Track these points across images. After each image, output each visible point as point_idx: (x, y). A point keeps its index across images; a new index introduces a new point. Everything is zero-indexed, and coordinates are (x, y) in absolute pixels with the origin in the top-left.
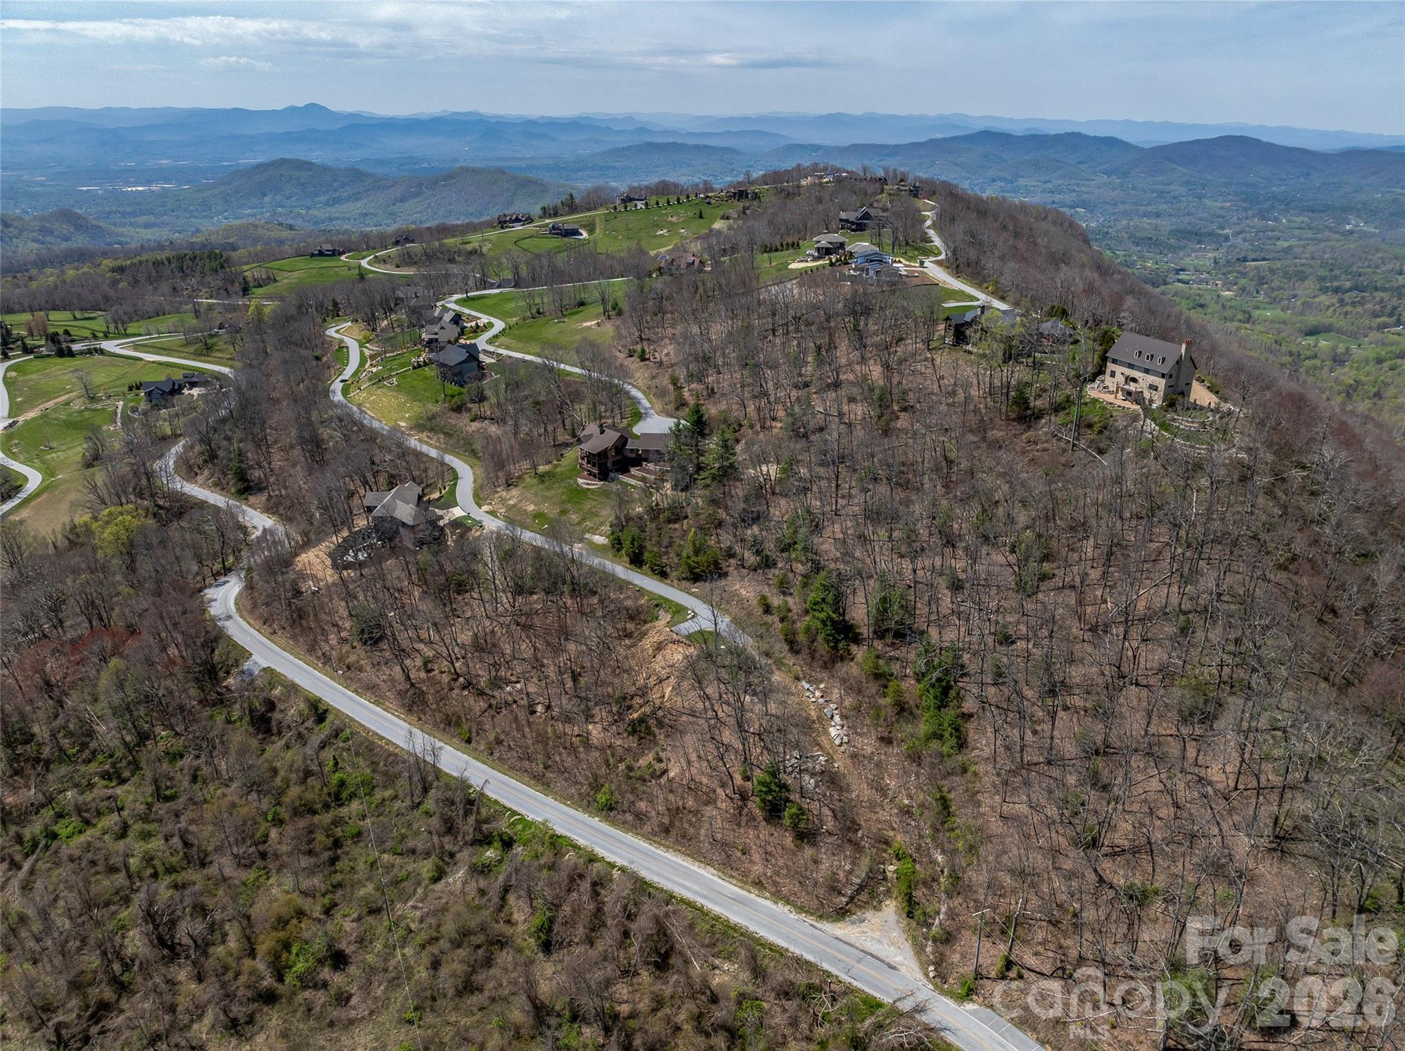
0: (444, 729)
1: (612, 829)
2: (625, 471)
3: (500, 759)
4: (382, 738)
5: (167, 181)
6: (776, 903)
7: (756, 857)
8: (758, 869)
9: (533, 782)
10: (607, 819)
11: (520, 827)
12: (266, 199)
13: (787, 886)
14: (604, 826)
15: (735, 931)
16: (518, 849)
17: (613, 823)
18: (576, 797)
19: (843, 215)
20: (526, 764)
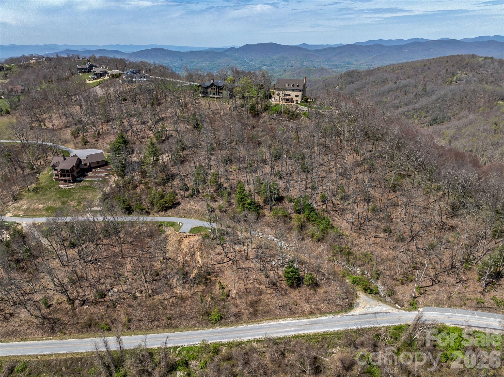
0: (87, 331)
1: (229, 328)
2: (85, 176)
3: (137, 328)
4: (51, 355)
6: (326, 316)
7: (303, 304)
8: (307, 307)
9: (167, 330)
10: (222, 325)
11: (185, 352)
13: (324, 307)
14: (224, 329)
15: (327, 335)
16: (193, 363)
17: (226, 325)
18: (197, 324)
19: (79, 67)
20: (156, 323)
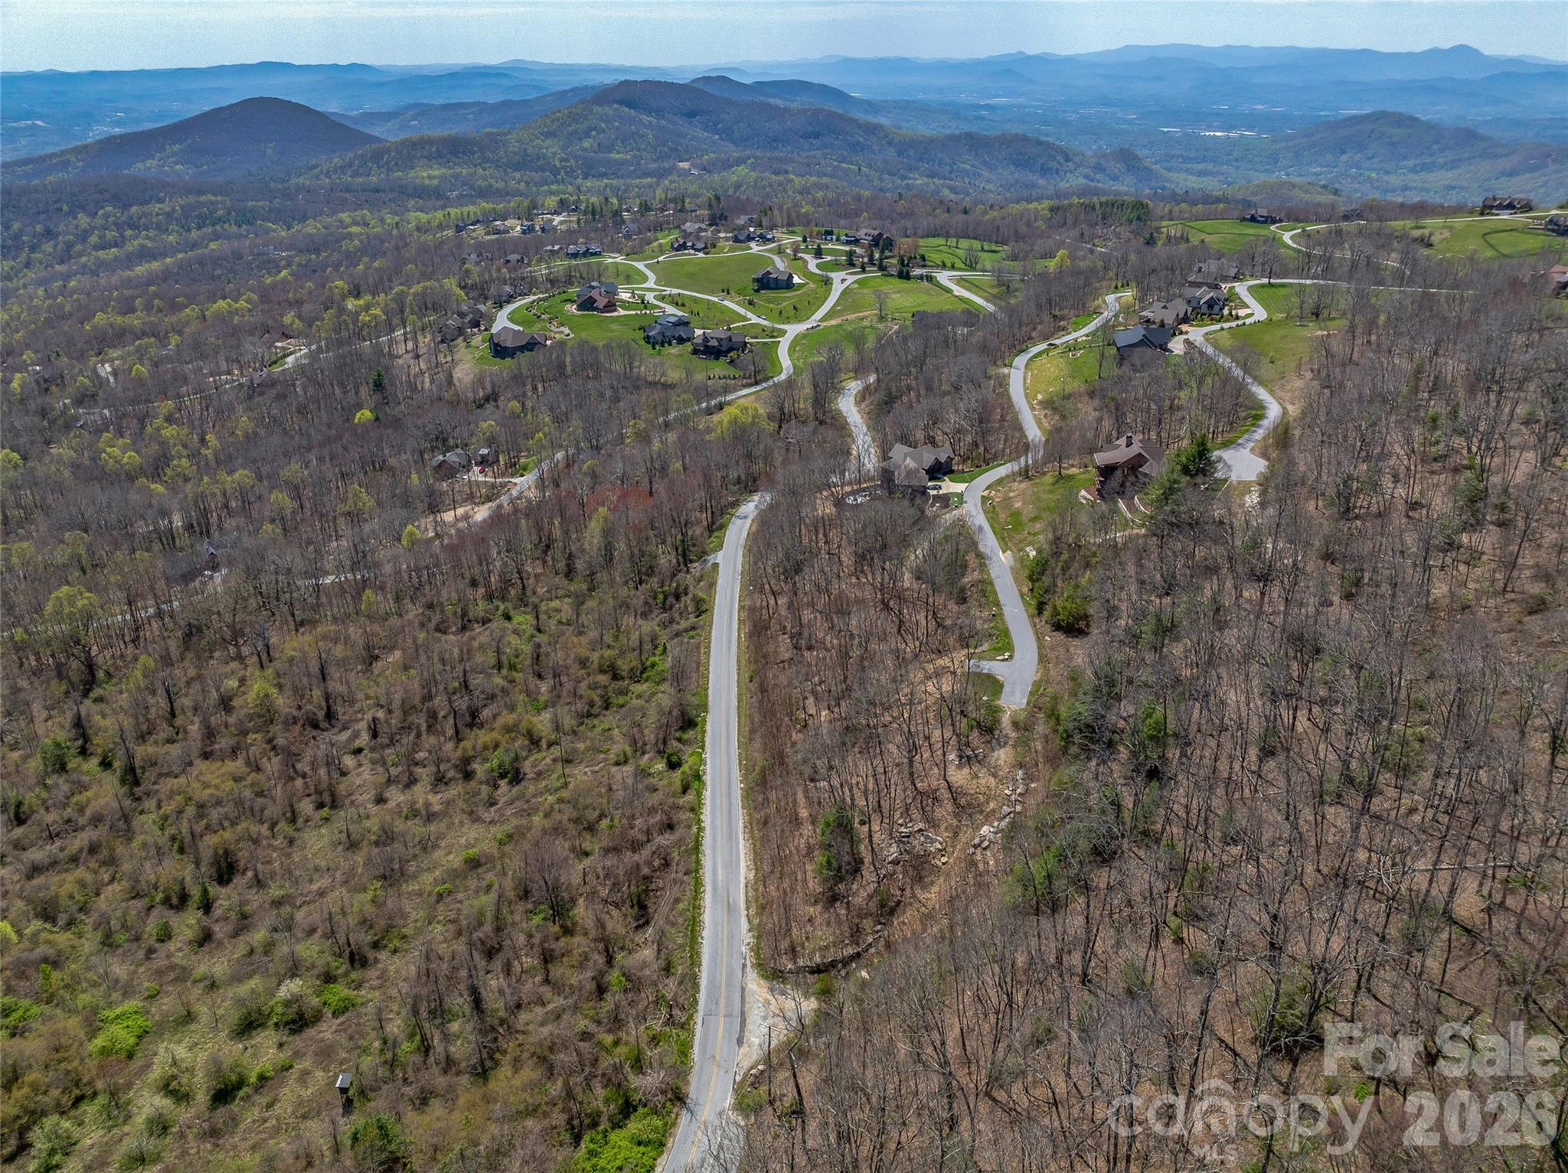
5: (1250, 128)
12: (1344, 158)
